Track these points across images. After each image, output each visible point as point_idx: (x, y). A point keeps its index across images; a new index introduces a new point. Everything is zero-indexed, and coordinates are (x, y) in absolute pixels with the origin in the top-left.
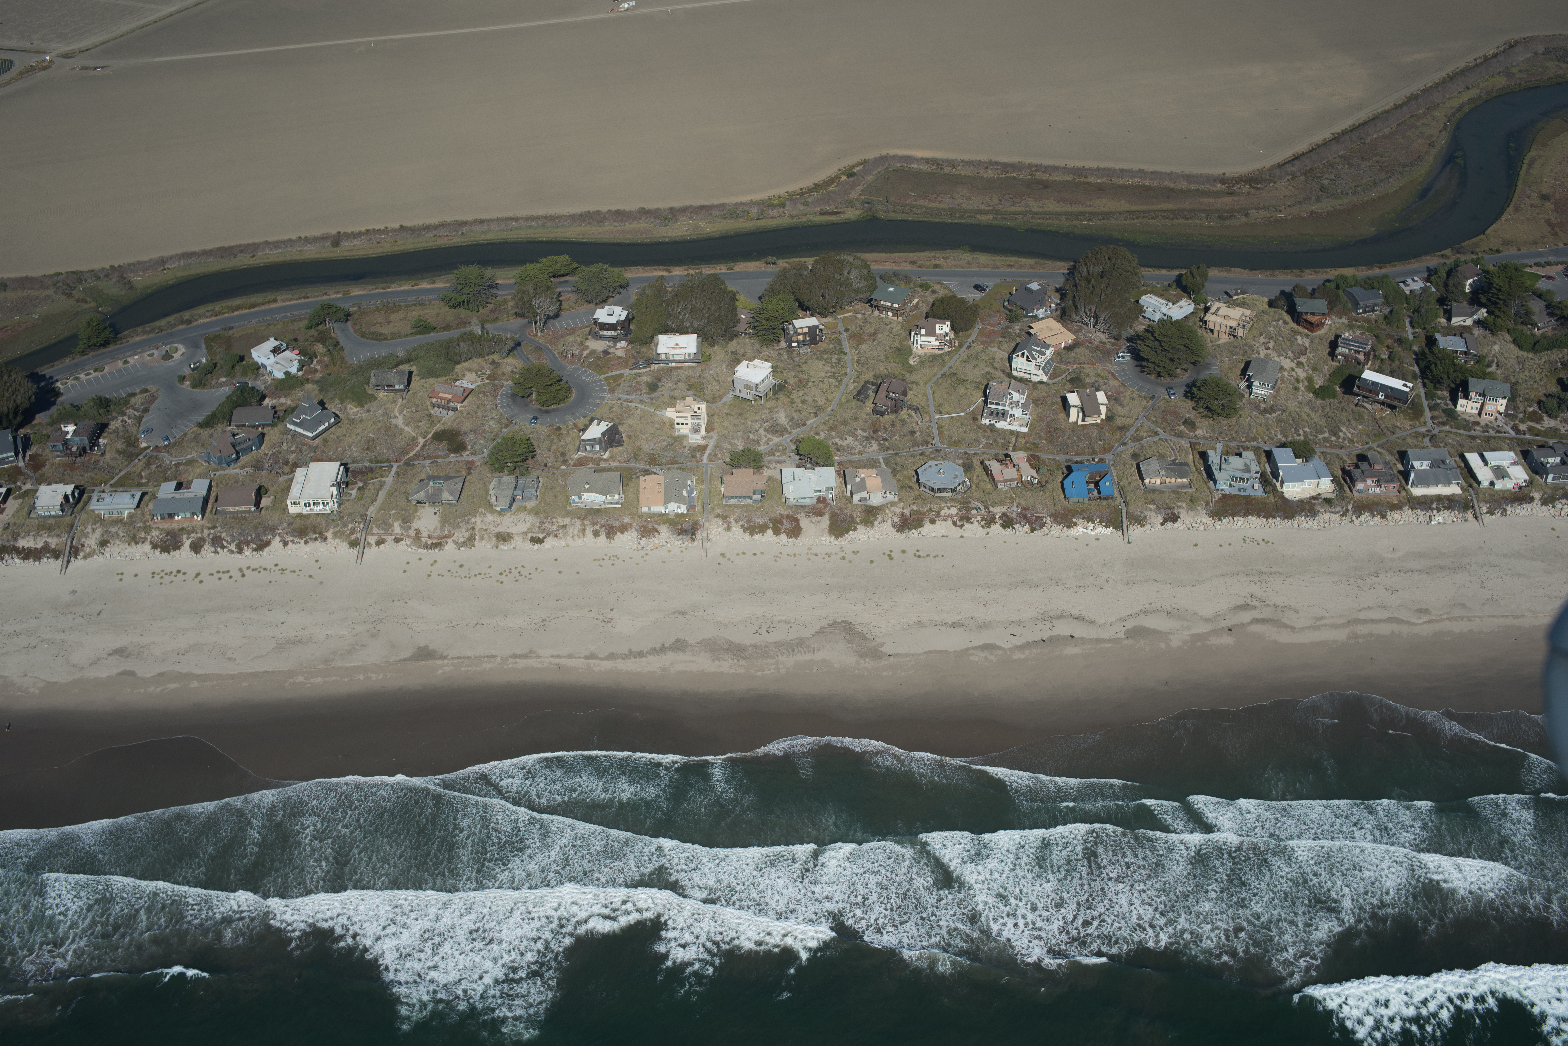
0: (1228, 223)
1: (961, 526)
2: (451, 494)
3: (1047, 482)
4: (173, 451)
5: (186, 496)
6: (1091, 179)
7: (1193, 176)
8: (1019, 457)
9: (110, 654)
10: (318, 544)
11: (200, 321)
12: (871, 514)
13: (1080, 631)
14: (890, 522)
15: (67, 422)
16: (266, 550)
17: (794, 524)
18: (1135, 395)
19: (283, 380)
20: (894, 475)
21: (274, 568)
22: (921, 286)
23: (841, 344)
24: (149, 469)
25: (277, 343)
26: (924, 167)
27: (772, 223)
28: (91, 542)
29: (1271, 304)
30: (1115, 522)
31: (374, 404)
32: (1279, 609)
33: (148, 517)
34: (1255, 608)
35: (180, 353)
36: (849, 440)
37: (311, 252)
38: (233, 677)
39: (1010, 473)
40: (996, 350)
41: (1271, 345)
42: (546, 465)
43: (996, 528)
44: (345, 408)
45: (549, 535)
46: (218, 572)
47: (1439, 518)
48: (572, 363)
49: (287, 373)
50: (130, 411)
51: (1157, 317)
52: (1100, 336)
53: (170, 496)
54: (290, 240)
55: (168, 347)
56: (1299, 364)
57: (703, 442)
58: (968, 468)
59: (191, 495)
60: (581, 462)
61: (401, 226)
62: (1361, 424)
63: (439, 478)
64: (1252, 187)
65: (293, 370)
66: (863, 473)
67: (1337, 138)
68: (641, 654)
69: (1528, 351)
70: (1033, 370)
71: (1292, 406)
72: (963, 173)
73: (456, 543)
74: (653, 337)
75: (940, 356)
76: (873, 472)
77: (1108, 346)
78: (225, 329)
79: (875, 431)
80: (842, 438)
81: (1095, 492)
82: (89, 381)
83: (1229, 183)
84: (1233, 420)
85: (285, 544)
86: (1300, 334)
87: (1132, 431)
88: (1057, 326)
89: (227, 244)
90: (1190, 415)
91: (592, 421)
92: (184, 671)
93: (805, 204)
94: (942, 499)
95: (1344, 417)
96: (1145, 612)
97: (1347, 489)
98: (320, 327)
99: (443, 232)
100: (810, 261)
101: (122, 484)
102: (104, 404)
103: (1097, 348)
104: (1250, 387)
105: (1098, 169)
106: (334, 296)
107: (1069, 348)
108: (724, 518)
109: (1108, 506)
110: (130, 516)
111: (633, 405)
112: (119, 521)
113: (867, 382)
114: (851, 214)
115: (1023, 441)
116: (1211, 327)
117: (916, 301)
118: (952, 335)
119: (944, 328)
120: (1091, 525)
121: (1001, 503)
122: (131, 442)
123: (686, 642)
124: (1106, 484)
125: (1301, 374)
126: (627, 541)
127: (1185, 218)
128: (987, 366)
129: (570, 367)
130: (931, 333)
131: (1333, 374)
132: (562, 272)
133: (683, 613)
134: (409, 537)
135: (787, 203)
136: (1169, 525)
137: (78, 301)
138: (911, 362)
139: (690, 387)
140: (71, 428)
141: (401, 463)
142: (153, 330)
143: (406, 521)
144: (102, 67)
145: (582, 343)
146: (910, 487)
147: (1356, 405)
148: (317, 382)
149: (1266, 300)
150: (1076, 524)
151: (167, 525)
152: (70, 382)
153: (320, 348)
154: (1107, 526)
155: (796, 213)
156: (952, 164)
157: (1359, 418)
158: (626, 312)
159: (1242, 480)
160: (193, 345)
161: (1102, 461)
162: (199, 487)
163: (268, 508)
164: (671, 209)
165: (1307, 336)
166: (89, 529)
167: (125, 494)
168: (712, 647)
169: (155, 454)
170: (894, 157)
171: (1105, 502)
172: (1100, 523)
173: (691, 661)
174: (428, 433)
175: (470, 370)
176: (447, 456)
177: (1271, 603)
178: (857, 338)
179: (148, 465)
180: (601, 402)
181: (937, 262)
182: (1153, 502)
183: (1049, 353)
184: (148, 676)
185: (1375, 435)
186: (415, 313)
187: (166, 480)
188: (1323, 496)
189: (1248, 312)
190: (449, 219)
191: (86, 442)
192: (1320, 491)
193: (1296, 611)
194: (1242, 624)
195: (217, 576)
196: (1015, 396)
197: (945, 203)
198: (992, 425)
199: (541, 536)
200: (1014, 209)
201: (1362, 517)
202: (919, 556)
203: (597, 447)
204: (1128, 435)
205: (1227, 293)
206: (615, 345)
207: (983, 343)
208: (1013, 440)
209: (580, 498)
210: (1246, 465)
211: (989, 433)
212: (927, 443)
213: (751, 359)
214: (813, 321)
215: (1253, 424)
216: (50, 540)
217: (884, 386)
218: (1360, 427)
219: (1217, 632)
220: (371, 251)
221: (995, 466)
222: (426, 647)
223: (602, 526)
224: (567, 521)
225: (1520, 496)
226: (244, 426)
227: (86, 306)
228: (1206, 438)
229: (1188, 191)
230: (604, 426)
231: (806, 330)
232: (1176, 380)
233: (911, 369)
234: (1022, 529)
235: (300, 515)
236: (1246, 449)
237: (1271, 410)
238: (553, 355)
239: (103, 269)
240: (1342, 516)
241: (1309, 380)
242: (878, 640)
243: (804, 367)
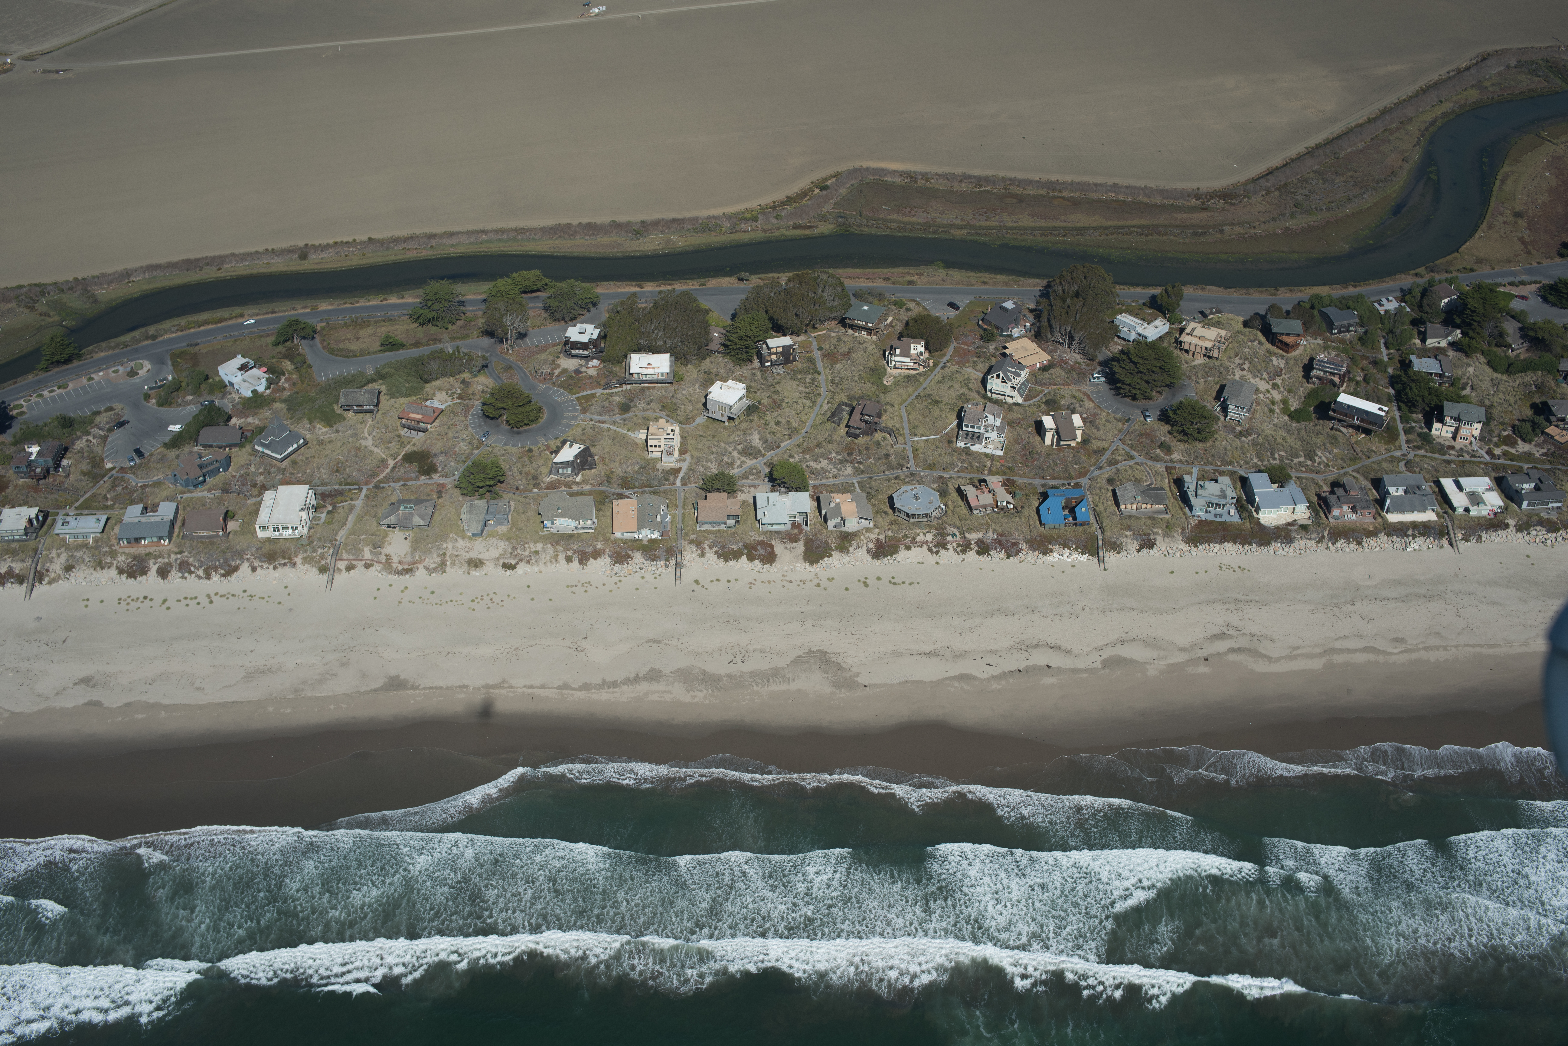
0: (1202, 239)
1: (937, 553)
2: (422, 518)
3: (1022, 507)
4: (139, 473)
5: (153, 519)
6: (1065, 194)
7: (1167, 191)
8: (995, 481)
9: (76, 684)
10: (287, 570)
11: (166, 337)
12: (846, 541)
13: (1056, 660)
14: (865, 548)
15: (31, 443)
16: (234, 576)
17: (768, 550)
18: (1110, 418)
19: (250, 399)
20: (869, 500)
21: (242, 594)
22: (895, 303)
23: (814, 364)
24: (114, 490)
25: (244, 360)
26: (897, 180)
27: (745, 237)
28: (56, 567)
29: (1246, 324)
30: (1091, 548)
31: (343, 424)
32: (1255, 638)
33: (114, 541)
34: (1231, 637)
35: (145, 369)
36: (824, 463)
37: (279, 265)
38: (201, 707)
39: (986, 498)
40: (970, 370)
41: (1246, 366)
42: (517, 488)
43: (972, 554)
44: (314, 428)
45: (521, 560)
46: (186, 598)
47: (1415, 545)
48: (544, 381)
49: (254, 392)
50: (95, 431)
51: (1133, 337)
52: (1074, 357)
53: (136, 520)
54: (257, 252)
55: (133, 364)
56: (1275, 386)
57: (676, 466)
58: (943, 493)
59: (158, 519)
60: (552, 486)
61: (370, 239)
62: (1336, 447)
63: (409, 501)
64: (1226, 202)
65: (261, 389)
66: (838, 498)
67: (1311, 152)
68: (615, 684)
69: (1502, 373)
70: (1009, 392)
71: (1268, 429)
72: (937, 187)
73: (427, 568)
74: (625, 357)
75: (914, 376)
76: (848, 497)
77: (1083, 366)
78: (191, 345)
79: (850, 454)
80: (817, 461)
81: (1070, 519)
82: (53, 399)
83: (1204, 199)
84: (1209, 444)
85: (254, 569)
86: (1275, 354)
87: (1108, 454)
88: (1032, 346)
89: (192, 256)
90: (1166, 438)
91: (564, 443)
92: (152, 701)
93: (778, 217)
94: (918, 525)
95: (1319, 440)
96: (1122, 641)
97: (1323, 515)
98: (288, 343)
99: (412, 245)
100: (783, 278)
101: (88, 507)
102: (67, 423)
103: (1072, 368)
104: (1225, 409)
105: (1072, 183)
106: (302, 311)
107: (1044, 369)
108: (698, 544)
109: (1084, 532)
110: (96, 540)
111: (605, 426)
112: (85, 545)
113: (842, 404)
114: (824, 229)
115: (999, 464)
116: (1186, 347)
117: (890, 319)
118: (927, 355)
119: (918, 348)
120: (1067, 552)
121: (977, 529)
122: (96, 462)
123: (660, 672)
124: (1082, 511)
125: (1277, 396)
126: (600, 567)
127: (1159, 234)
128: (962, 387)
129: (542, 386)
130: (906, 353)
131: (1309, 396)
132: (534, 288)
133: (657, 642)
134: (379, 563)
135: (760, 217)
136: (1145, 551)
137: (41, 315)
138: (885, 382)
139: (663, 408)
140: (35, 449)
141: (371, 486)
142: (117, 346)
143: (377, 546)
144: (64, 71)
145: (553, 361)
146: (886, 513)
147: (1332, 429)
148: (284, 401)
149: (1241, 319)
150: (1052, 551)
151: (133, 550)
152: (34, 399)
153: (288, 365)
154: (1083, 553)
155: (769, 227)
156: (926, 177)
157: (1334, 441)
158: (598, 331)
159: (1218, 506)
160: (158, 361)
161: (1078, 485)
162: (166, 510)
163: (236, 532)
164: (643, 222)
165: (1282, 357)
166: (54, 554)
167: (90, 517)
168: (685, 676)
169: (120, 475)
170: (868, 169)
171: (1080, 528)
172: (1076, 549)
173: (665, 692)
174: (398, 454)
175: (440, 389)
176: (417, 478)
177: (1247, 632)
178: (831, 357)
179: (114, 486)
180: (573, 423)
181: (911, 278)
182: (1129, 528)
183: (1024, 374)
184: (115, 706)
185: (1351, 459)
186: (384, 330)
187: (133, 502)
188: (1300, 522)
189: (1223, 333)
190: (418, 231)
191: (51, 463)
192: (1296, 517)
193: (1273, 641)
194: (1219, 654)
195: (184, 602)
196: (991, 418)
197: (919, 217)
198: (967, 448)
199: (513, 562)
200: (988, 223)
201: (1338, 544)
202: (895, 584)
203: (569, 470)
204: (1104, 458)
205: (1202, 313)
206: (587, 364)
207: (958, 363)
208: (989, 463)
209: (553, 523)
210: (1222, 491)
211: (964, 457)
212: (901, 466)
213: (725, 380)
214: (786, 341)
215: (1229, 447)
216: (14, 565)
217: (858, 409)
218: (1336, 451)
219: (1193, 662)
220: (339, 265)
221: (970, 492)
222: (398, 676)
223: (574, 552)
224: (539, 546)
225: (1495, 523)
226: (211, 446)
227: (50, 320)
228: (1181, 462)
229: (1163, 207)
230: (576, 449)
231: (780, 350)
232: (1151, 402)
233: (885, 390)
234: (997, 557)
235: (269, 540)
236: (1222, 473)
237: (1246, 433)
238: (525, 373)
239: (67, 282)
240: (1318, 542)
241: (1285, 402)
242: (854, 670)
243: (778, 388)
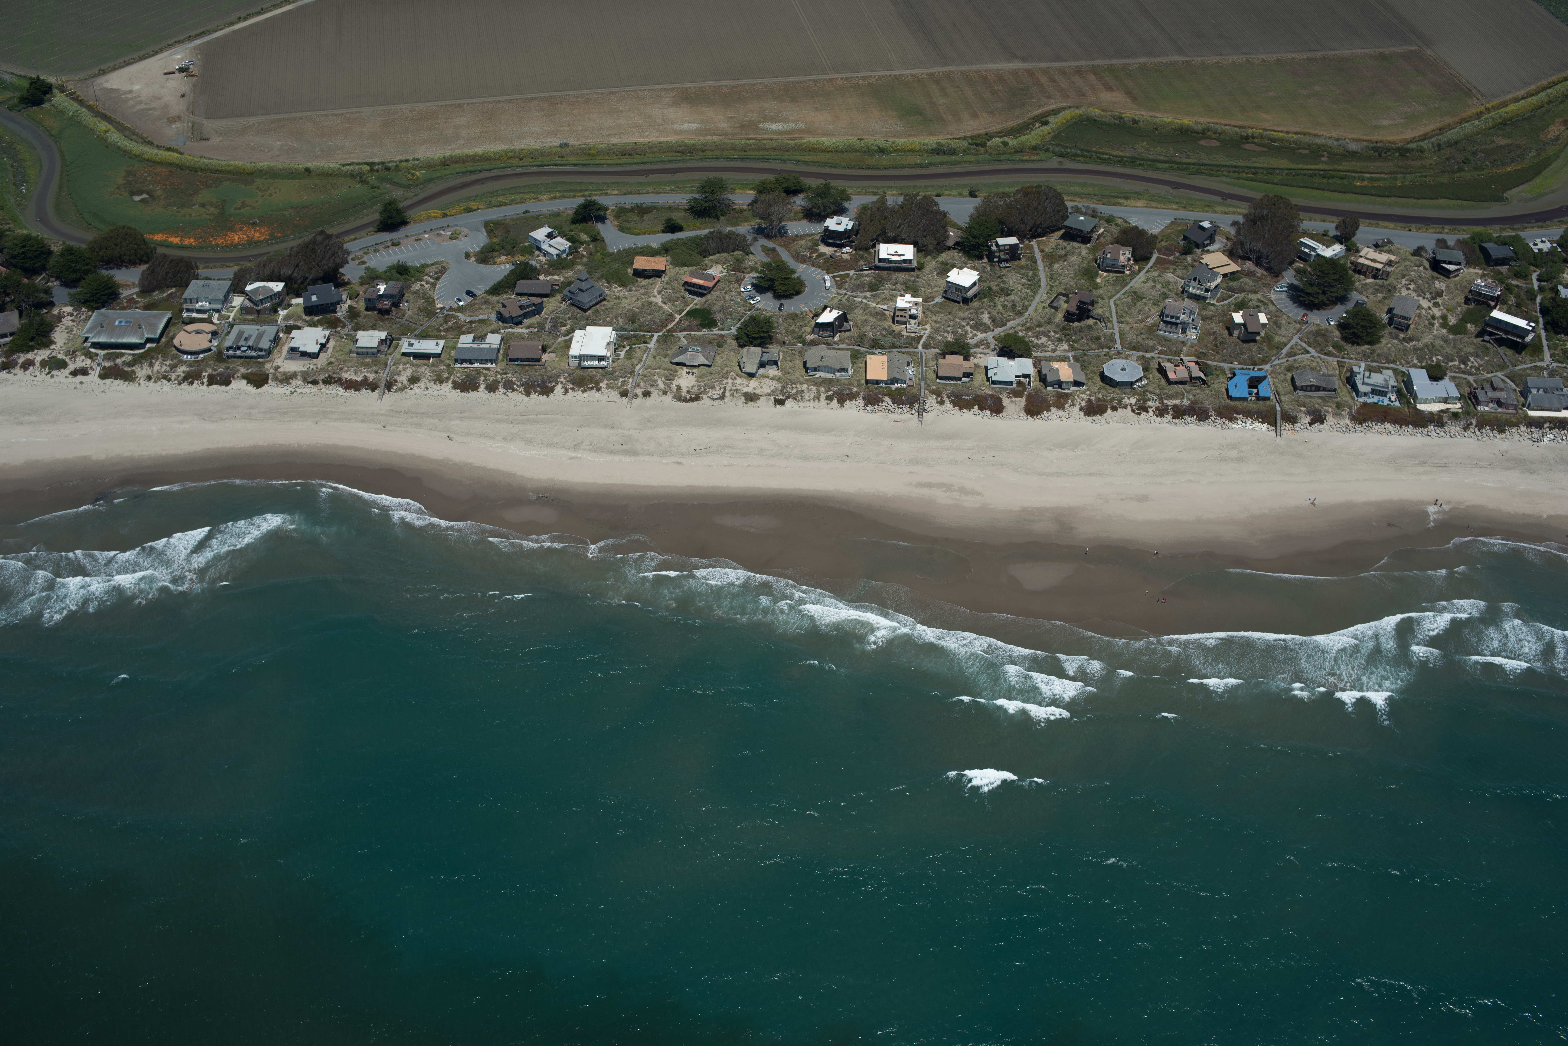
2: (707, 359)
3: (1213, 384)
4: (466, 312)
5: (482, 346)
8: (1190, 361)
10: (594, 393)
11: (480, 210)
12: (1062, 400)
14: (1078, 406)
15: (379, 282)
16: (550, 395)
17: (997, 403)
18: (1291, 320)
19: (556, 260)
20: (1082, 369)
22: (1106, 219)
23: (1036, 262)
24: (447, 324)
25: (550, 230)
26: (1108, 121)
28: (403, 379)
29: (1413, 253)
30: (1270, 419)
31: (635, 285)
33: (450, 362)
36: (1043, 340)
39: (1182, 373)
40: (1170, 275)
41: (1412, 286)
42: (784, 343)
43: (1168, 418)
44: (611, 287)
45: (789, 397)
47: (1550, 435)
48: (804, 262)
49: (559, 256)
50: (426, 278)
51: (1312, 257)
52: (1261, 270)
53: (469, 346)
54: (554, 147)
56: (1436, 305)
57: (918, 333)
58: (1146, 368)
59: (487, 347)
60: (814, 342)
62: (1487, 356)
63: (696, 346)
64: (1400, 155)
65: (564, 254)
66: (1054, 364)
70: (1204, 293)
71: (1428, 338)
72: (1144, 129)
73: (710, 398)
74: (875, 245)
75: (1122, 277)
76: (1065, 365)
77: (1268, 279)
78: (502, 218)
79: (1066, 334)
80: (1038, 338)
81: (1254, 395)
83: (1381, 151)
84: (1376, 346)
85: (566, 391)
86: (1438, 279)
87: (1287, 348)
88: (1225, 259)
90: (1341, 341)
91: (824, 308)
94: (1124, 391)
95: (1472, 349)
97: (1472, 407)
98: (585, 222)
101: (426, 335)
102: (403, 271)
103: (1259, 280)
104: (1391, 319)
107: (1234, 277)
108: (938, 394)
109: (1265, 406)
110: (435, 360)
111: (858, 299)
113: (1059, 294)
115: (1193, 350)
116: (1360, 267)
117: (1102, 230)
118: (1132, 261)
119: (1126, 253)
120: (1249, 421)
121: (1173, 397)
122: (429, 302)
124: (1264, 388)
125: (1437, 312)
126: (855, 407)
128: (1163, 287)
129: (803, 266)
130: (1115, 257)
131: (1465, 314)
132: (793, 188)
134: (671, 391)
136: (1316, 425)
138: (1096, 281)
139: (907, 288)
140: (382, 287)
141: (661, 334)
143: (668, 378)
145: (813, 247)
146: (1096, 380)
147: (1484, 341)
148: (584, 265)
149: (1409, 250)
150: (1236, 419)
151: (467, 369)
153: (585, 237)
154: (1263, 422)
155: (995, 152)
156: (1133, 119)
157: (1486, 351)
158: (852, 223)
159: (1381, 393)
160: (475, 229)
161: (1260, 370)
162: (493, 340)
163: (550, 361)
165: (1443, 282)
166: (401, 368)
167: (430, 342)
169: (451, 313)
171: (1262, 403)
172: (1257, 419)
174: (683, 311)
175: (717, 262)
176: (700, 330)
178: (1050, 258)
179: (445, 321)
180: (830, 295)
182: (1304, 405)
183: (1218, 279)
185: (1499, 366)
186: (665, 215)
187: (464, 333)
188: (1452, 411)
189: (1393, 258)
191: (395, 299)
192: (1448, 406)
197: (1127, 152)
198: (1166, 335)
199: (783, 398)
200: (1188, 160)
201: (1484, 431)
203: (829, 331)
204: (1284, 351)
206: (841, 251)
207: (1160, 269)
208: (1184, 349)
210: (1385, 381)
211: (1164, 342)
212: (1110, 346)
213: (961, 268)
214: (1013, 240)
215: (1393, 350)
216: (368, 375)
217: (1074, 299)
221: (1169, 367)
223: (834, 394)
224: (805, 386)
226: (526, 294)
228: (1351, 358)
230: (835, 314)
231: (1007, 248)
233: (1097, 287)
234: (1190, 421)
235: (579, 368)
236: (1386, 368)
237: (1409, 340)
239: (392, 162)
240: (1466, 428)
241: (1444, 317)
243: (1004, 279)
